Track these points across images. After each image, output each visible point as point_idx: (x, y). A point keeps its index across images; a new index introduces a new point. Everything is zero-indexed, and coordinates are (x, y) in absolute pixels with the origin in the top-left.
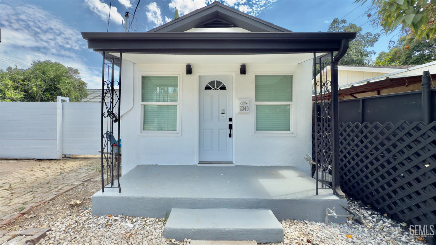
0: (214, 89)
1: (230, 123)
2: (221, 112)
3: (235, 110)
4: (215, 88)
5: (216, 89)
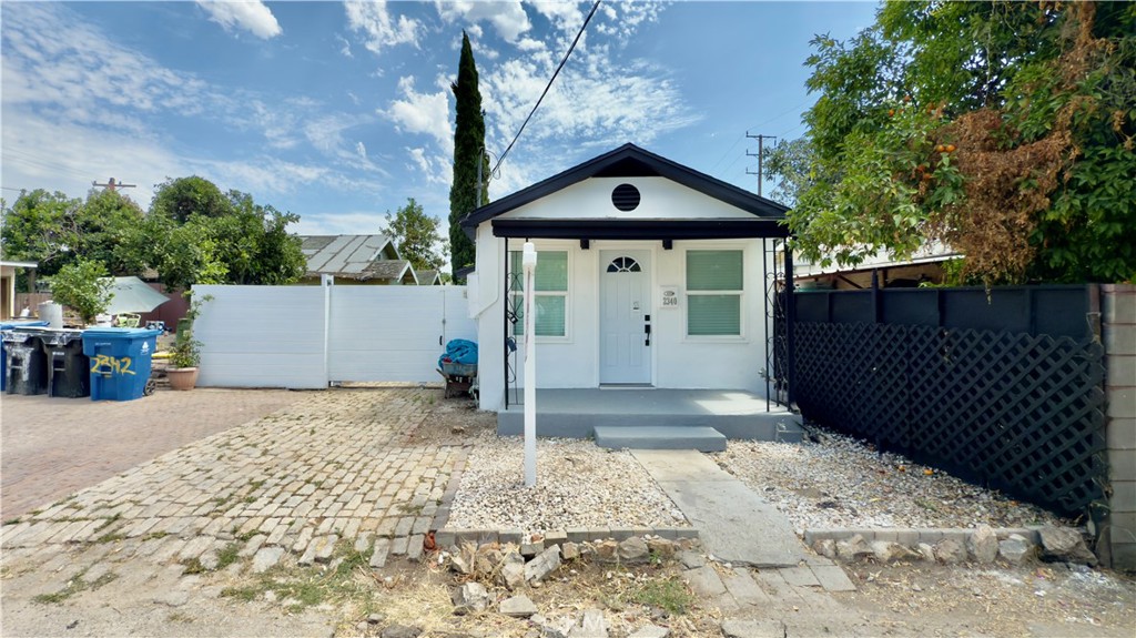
0: (621, 271)
1: (648, 323)
2: (632, 307)
3: (655, 303)
4: (624, 268)
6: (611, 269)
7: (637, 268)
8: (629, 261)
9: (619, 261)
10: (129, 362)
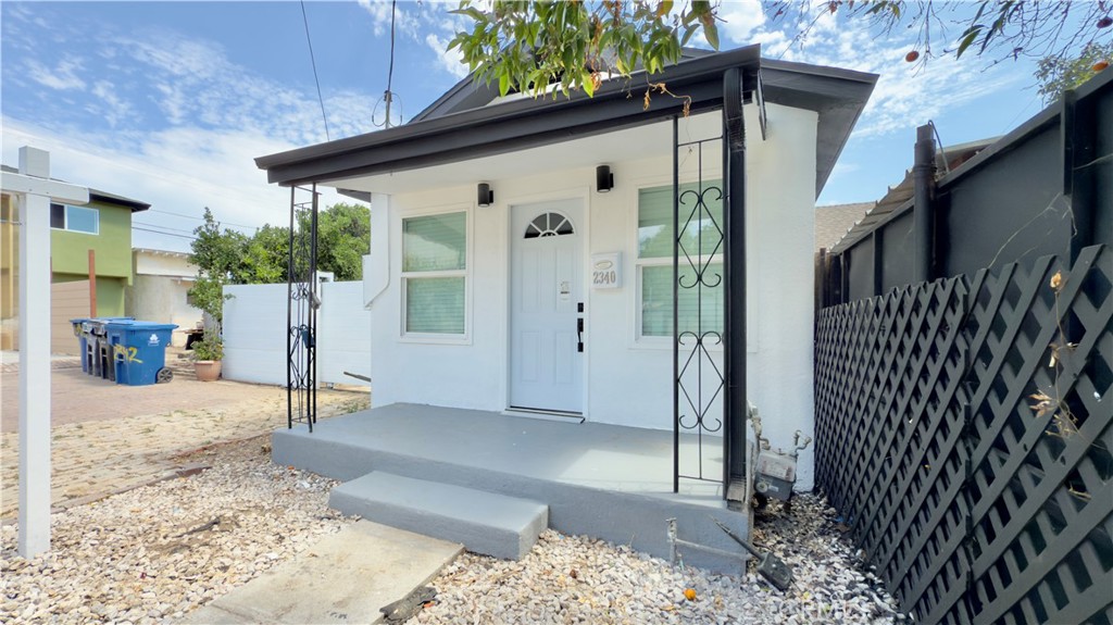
0: (544, 235)
1: (580, 315)
2: (559, 290)
3: (587, 283)
4: (548, 231)
5: (549, 234)
6: (530, 234)
7: (566, 231)
8: (556, 218)
9: (540, 220)
10: (135, 351)
